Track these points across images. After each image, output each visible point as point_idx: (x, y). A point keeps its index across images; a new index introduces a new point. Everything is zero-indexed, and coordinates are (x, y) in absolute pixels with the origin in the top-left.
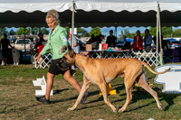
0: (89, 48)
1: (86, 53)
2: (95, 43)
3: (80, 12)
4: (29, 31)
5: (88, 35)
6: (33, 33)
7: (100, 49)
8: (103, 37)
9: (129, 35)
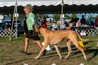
0: (71, 25)
1: (69, 28)
2: (74, 23)
3: (66, 5)
4: (38, 16)
5: (70, 18)
6: (40, 17)
7: (77, 26)
8: (79, 19)
9: (93, 18)
